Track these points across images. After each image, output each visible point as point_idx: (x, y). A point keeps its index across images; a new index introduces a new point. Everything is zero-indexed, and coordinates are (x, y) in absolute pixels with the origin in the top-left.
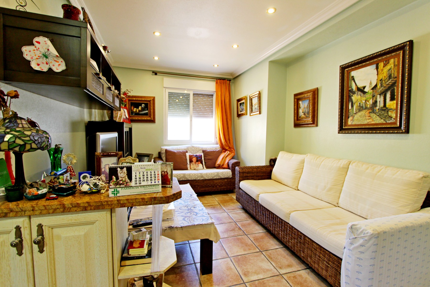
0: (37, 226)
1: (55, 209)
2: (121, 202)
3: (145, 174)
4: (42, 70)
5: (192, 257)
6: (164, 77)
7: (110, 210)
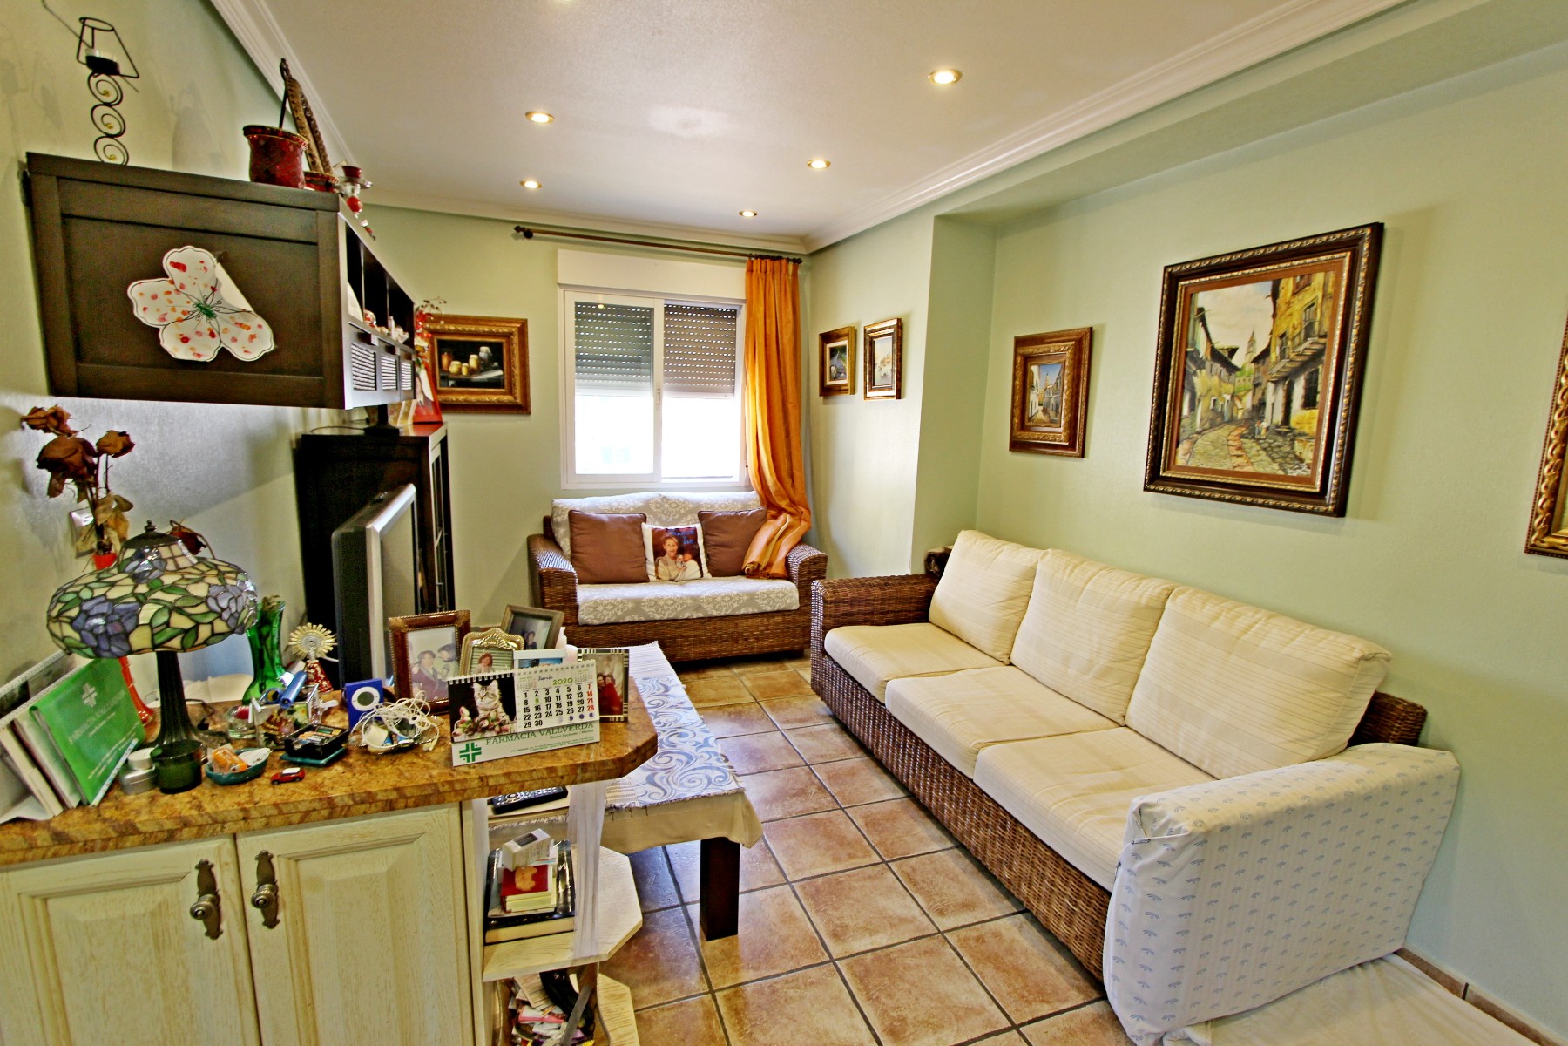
0: (257, 859)
1: (307, 813)
2: (490, 784)
3: (553, 694)
4: (199, 355)
5: (672, 884)
6: (559, 244)
7: (458, 804)
